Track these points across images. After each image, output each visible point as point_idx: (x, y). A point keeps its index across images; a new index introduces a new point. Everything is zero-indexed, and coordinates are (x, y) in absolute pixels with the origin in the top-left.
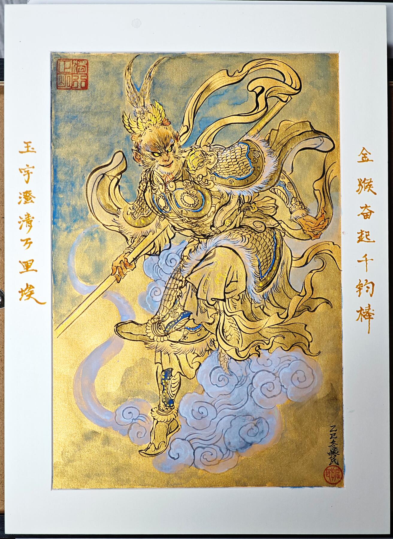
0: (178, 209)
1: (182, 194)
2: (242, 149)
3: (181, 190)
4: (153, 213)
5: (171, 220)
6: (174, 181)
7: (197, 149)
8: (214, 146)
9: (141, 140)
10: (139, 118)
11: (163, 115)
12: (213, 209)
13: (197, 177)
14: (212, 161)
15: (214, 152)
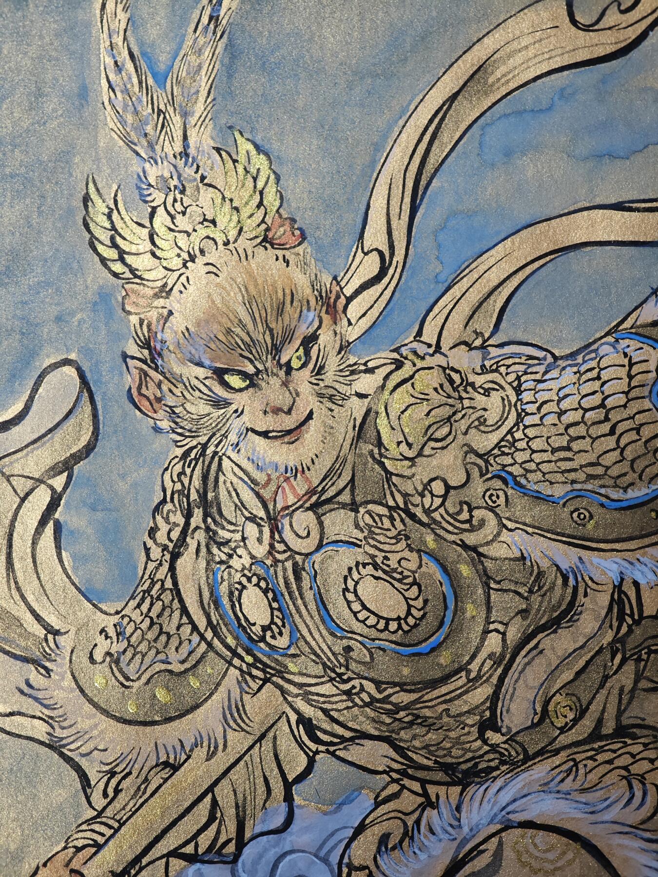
0: (329, 639)
1: (350, 569)
2: (631, 365)
3: (343, 549)
4: (211, 654)
5: (294, 690)
6: (313, 508)
7: (423, 358)
8: (501, 345)
9: (165, 312)
10: (161, 211)
11: (271, 199)
13: (420, 488)
14: (492, 417)
15: (501, 374)
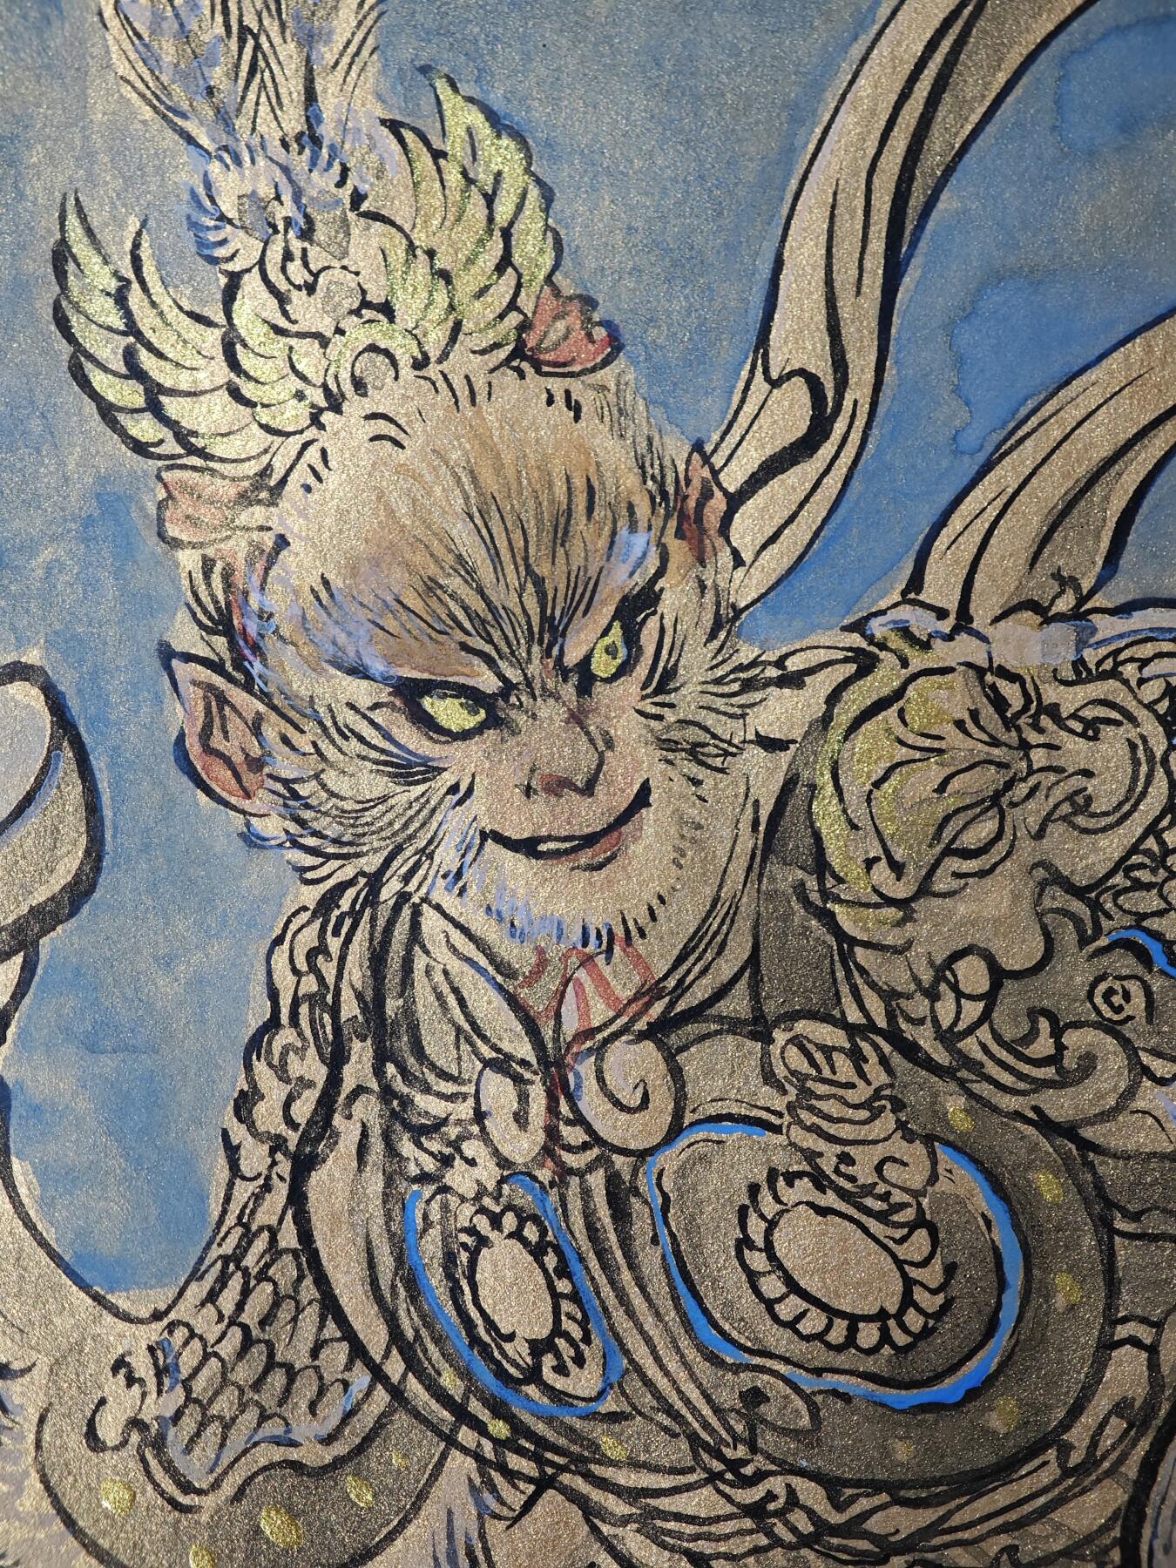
0: (702, 1368)
1: (754, 1190)
3: (733, 1135)
4: (401, 1419)
5: (619, 1507)
6: (655, 1032)
7: (925, 646)
8: (1124, 609)
9: (268, 540)
10: (252, 282)
11: (531, 248)
13: (926, 977)
14: (1106, 791)
15: (1126, 682)
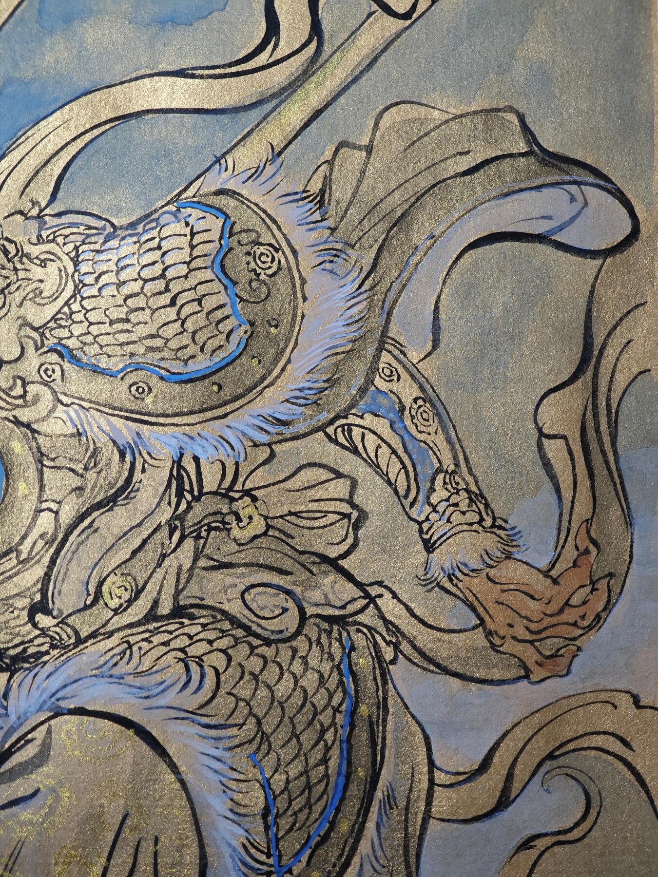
12: (46, 521)
